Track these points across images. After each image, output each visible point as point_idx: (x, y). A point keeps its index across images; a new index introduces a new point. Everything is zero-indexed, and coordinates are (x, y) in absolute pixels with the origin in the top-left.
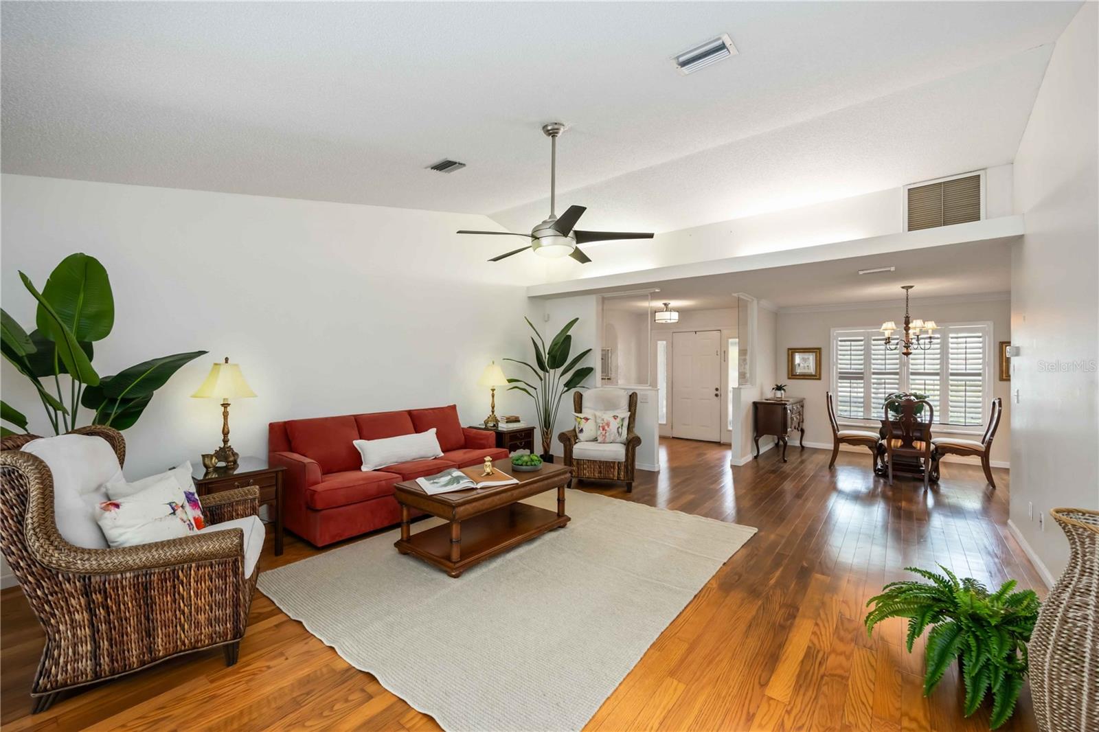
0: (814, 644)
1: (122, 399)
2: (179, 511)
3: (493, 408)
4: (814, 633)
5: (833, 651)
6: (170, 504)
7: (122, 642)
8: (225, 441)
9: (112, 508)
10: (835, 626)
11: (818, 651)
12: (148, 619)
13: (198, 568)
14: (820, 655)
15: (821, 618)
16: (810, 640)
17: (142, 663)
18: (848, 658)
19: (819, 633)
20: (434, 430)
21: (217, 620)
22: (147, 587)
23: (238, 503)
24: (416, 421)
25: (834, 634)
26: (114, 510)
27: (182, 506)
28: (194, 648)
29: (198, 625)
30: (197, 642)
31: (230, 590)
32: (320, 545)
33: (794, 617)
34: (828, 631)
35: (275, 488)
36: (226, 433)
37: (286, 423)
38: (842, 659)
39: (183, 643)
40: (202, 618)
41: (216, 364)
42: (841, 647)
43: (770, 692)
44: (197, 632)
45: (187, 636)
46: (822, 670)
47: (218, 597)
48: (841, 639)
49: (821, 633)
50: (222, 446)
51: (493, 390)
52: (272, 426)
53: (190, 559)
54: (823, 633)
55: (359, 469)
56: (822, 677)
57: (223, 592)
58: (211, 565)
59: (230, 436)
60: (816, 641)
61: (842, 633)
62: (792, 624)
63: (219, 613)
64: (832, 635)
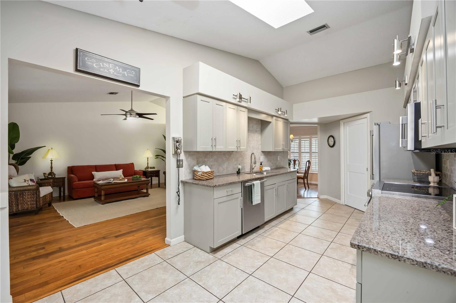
1: (21, 158)
2: (27, 181)
3: (148, 164)
6: (24, 180)
7: (12, 207)
8: (51, 170)
9: (10, 179)
12: (17, 202)
13: (28, 192)
17: (16, 211)
20: (122, 170)
21: (33, 204)
22: (17, 195)
23: (46, 183)
24: (117, 167)
26: (11, 179)
27: (28, 181)
28: (27, 209)
29: (28, 205)
30: (28, 208)
31: (35, 197)
32: (74, 198)
35: (62, 183)
36: (52, 168)
37: (72, 166)
39: (25, 208)
40: (29, 203)
41: (49, 150)
44: (28, 206)
45: (26, 207)
47: (32, 199)
50: (51, 171)
51: (148, 158)
52: (68, 167)
53: (26, 190)
55: (93, 180)
57: (34, 198)
58: (31, 192)
59: (53, 169)
63: (33, 202)
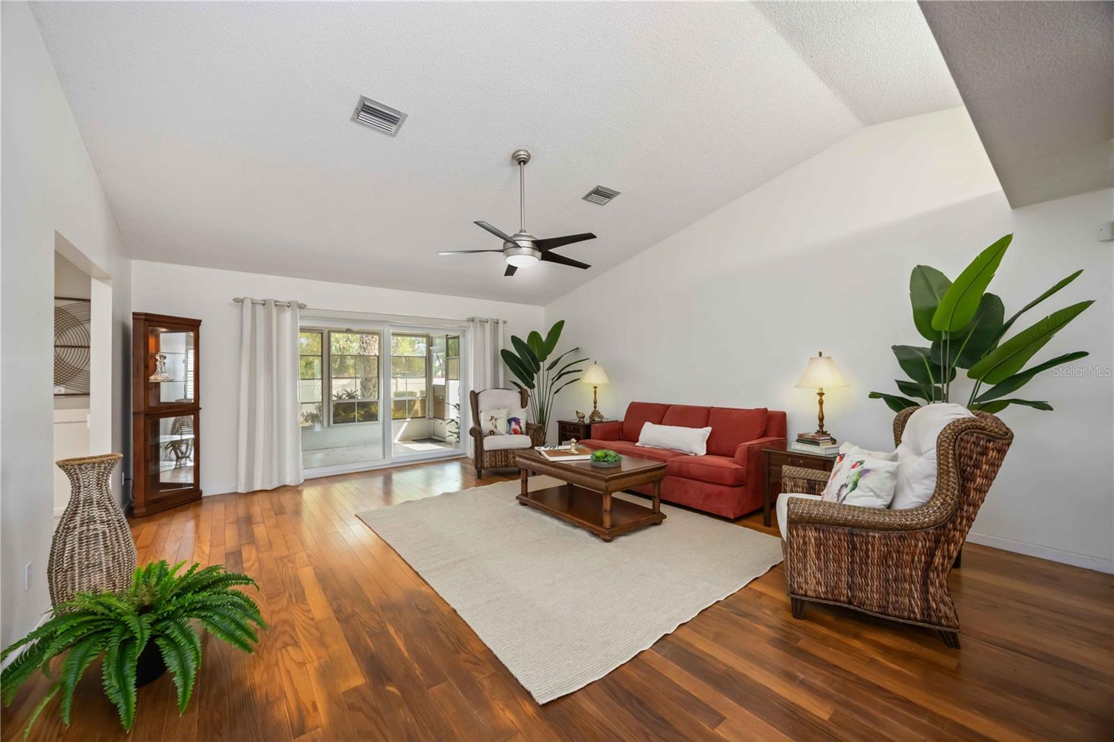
0: (304, 604)
4: (309, 611)
5: (286, 609)
10: (297, 630)
11: (297, 602)
14: (294, 601)
15: (312, 626)
16: (308, 605)
18: (273, 612)
19: (306, 614)
25: (293, 620)
33: (335, 612)
34: (300, 620)
38: (276, 608)
42: (283, 616)
43: (310, 568)
46: (287, 594)
48: (285, 622)
49: (304, 615)
54: (303, 616)
56: (285, 591)
60: (303, 606)
61: (287, 628)
62: (331, 605)
64: (294, 619)
